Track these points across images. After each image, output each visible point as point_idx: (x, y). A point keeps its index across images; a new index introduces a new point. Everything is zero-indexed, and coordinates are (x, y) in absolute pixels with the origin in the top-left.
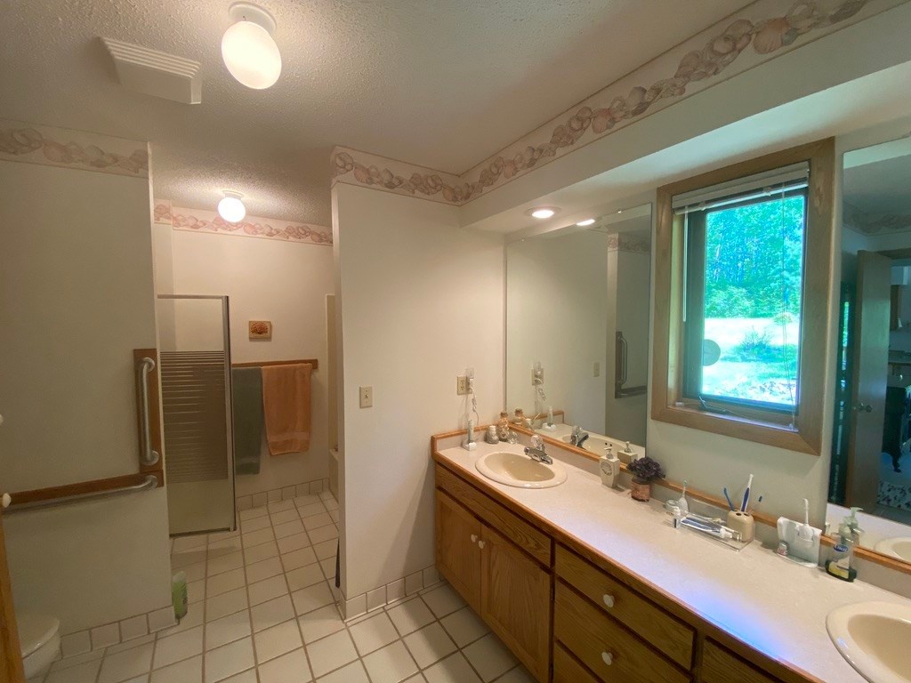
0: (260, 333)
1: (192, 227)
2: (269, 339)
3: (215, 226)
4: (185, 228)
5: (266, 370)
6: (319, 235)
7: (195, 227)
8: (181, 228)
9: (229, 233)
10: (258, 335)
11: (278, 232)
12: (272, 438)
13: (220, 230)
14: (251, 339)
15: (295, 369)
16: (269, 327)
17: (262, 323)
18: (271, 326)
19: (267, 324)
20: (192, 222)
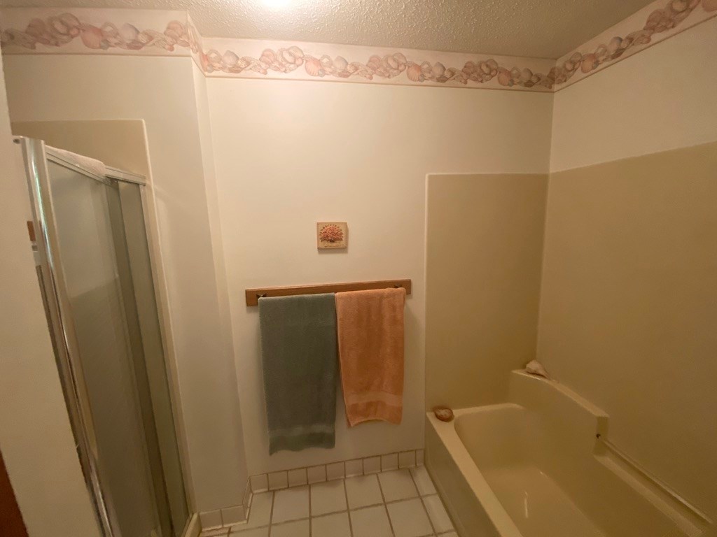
0: (332, 241)
1: (231, 71)
2: (344, 249)
3: (263, 65)
4: (221, 73)
5: (342, 298)
6: (419, 68)
7: (236, 69)
8: (214, 73)
9: (283, 75)
10: (330, 244)
11: (356, 69)
12: (350, 399)
13: (271, 73)
14: (321, 250)
15: (382, 297)
16: (343, 232)
17: (335, 225)
18: (347, 230)
19: (342, 228)
20: (229, 61)
